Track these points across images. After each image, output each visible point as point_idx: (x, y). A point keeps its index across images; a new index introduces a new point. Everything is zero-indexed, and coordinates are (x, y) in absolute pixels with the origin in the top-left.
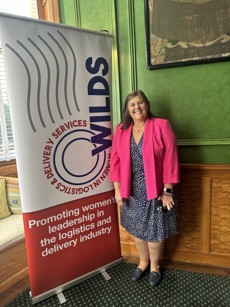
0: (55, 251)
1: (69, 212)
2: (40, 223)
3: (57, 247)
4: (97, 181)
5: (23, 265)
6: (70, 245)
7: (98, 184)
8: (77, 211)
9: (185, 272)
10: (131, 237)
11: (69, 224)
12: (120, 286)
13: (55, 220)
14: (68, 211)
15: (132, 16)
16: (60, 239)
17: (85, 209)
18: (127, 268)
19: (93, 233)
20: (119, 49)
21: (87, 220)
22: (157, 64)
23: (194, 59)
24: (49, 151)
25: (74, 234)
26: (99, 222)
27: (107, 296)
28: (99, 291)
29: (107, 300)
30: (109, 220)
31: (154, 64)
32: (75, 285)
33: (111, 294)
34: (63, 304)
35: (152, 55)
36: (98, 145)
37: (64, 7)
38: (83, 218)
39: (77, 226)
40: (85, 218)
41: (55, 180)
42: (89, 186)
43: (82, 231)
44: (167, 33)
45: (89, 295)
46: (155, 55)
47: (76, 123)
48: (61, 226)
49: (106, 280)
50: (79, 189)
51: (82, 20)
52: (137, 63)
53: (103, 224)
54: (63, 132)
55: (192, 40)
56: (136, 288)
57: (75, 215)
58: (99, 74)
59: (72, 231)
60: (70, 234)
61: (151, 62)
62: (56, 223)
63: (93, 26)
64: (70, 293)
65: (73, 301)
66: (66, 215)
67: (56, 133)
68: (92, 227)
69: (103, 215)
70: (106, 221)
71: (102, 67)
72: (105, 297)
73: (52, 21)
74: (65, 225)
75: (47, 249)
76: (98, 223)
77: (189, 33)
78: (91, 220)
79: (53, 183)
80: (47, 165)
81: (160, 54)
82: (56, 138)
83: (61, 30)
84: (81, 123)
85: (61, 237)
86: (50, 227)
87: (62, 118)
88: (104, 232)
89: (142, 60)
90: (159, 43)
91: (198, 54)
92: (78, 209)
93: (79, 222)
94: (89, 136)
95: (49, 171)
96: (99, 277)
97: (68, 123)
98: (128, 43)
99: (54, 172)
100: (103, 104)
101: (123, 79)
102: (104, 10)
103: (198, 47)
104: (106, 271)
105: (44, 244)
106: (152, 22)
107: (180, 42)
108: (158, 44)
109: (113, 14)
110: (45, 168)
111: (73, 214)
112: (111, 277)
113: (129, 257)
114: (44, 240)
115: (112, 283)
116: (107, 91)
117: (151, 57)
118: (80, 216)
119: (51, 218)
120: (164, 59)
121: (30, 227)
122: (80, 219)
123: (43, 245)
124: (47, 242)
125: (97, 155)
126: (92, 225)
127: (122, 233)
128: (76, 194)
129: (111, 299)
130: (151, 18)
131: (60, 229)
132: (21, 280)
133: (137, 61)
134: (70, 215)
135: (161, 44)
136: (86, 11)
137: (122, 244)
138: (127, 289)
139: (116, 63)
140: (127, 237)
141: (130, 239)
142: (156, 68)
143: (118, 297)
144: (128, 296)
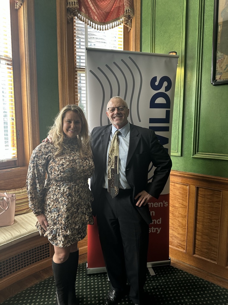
5: (86, 242)
10: (181, 244)
12: (162, 284)
20: (187, 67)
22: (222, 80)
30: (159, 222)
31: (218, 80)
33: (151, 288)
35: (217, 72)
46: (221, 71)
49: (150, 275)
52: (202, 79)
56: (176, 290)
58: (162, 90)
61: (216, 78)
63: (165, 48)
69: (154, 215)
70: (156, 222)
71: (165, 84)
81: (225, 71)
88: (154, 231)
89: (207, 76)
98: (195, 61)
100: (163, 116)
101: (187, 93)
102: (176, 33)
104: (152, 267)
106: (220, 41)
108: (225, 61)
109: (183, 37)
112: (155, 274)
113: (178, 263)
115: (155, 279)
116: (168, 105)
127: (174, 238)
130: (219, 37)
132: (83, 254)
133: (202, 77)
136: (160, 35)
137: (172, 249)
138: (167, 288)
139: (182, 80)
140: (177, 242)
141: (180, 245)
142: (220, 83)
143: (157, 292)
144: (166, 294)
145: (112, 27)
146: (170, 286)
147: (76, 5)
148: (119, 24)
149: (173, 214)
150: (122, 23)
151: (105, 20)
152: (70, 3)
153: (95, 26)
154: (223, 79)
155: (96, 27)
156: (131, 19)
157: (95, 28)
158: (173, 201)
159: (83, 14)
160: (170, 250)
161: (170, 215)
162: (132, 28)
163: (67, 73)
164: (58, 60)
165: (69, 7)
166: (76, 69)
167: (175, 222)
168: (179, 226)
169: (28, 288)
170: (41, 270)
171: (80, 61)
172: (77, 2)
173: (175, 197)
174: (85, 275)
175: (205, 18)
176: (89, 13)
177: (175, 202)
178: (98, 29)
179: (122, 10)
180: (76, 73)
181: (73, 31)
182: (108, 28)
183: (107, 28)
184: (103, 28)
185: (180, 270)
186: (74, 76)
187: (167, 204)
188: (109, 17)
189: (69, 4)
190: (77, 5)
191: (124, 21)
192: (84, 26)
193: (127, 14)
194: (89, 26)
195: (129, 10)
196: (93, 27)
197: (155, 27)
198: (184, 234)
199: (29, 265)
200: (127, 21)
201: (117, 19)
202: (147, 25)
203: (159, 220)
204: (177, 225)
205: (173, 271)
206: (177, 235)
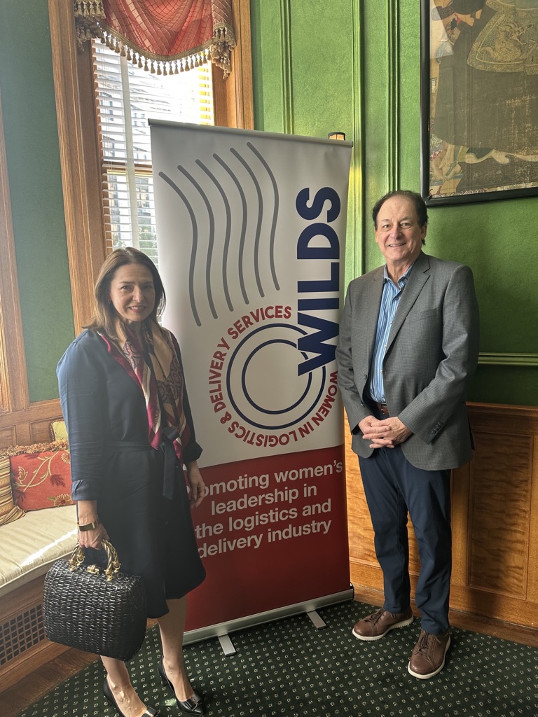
0: (220, 552)
1: (251, 479)
3: (225, 543)
4: (305, 425)
6: (249, 545)
7: (308, 432)
8: (264, 480)
9: (485, 636)
11: (249, 502)
13: (224, 491)
14: (248, 478)
15: (395, 101)
16: (231, 529)
17: (280, 477)
18: (359, 612)
19: (294, 529)
20: (367, 166)
21: (282, 500)
22: (443, 196)
23: (523, 186)
24: (220, 361)
25: (257, 524)
26: (307, 509)
27: (314, 656)
28: (299, 644)
29: (313, 662)
30: (326, 507)
31: (436, 196)
33: (322, 654)
34: (228, 656)
35: (432, 179)
36: (312, 355)
37: (264, 87)
38: (276, 494)
39: (264, 508)
40: (279, 496)
41: (227, 417)
42: (290, 433)
43: (272, 521)
44: (465, 133)
45: (279, 650)
46: (440, 177)
48: (235, 505)
49: (315, 628)
50: (271, 437)
51: (295, 111)
53: (314, 513)
54: (247, 327)
55: (520, 148)
57: (261, 487)
58: (322, 218)
59: (253, 517)
60: (249, 522)
62: (224, 497)
63: (317, 123)
64: (243, 639)
65: (248, 653)
66: (243, 485)
67: (235, 329)
68: (293, 515)
69: (315, 494)
70: (321, 508)
71: (327, 205)
72: (310, 657)
73: (240, 127)
74: (242, 504)
75: (205, 545)
76: (304, 508)
77: (514, 134)
78: (291, 502)
79: (223, 420)
80: (215, 386)
81: (449, 177)
82: (234, 338)
83: (255, 143)
84: (281, 312)
85: (233, 525)
86: (213, 503)
87: (247, 302)
88: (316, 529)
91: (532, 177)
92: (268, 475)
93: (267, 502)
94: (295, 336)
95: (219, 397)
96: (302, 620)
97: (258, 310)
98: (385, 155)
99: (226, 400)
100: (326, 276)
102: (340, 91)
103: (531, 162)
104: (318, 611)
105: (201, 534)
106: (436, 112)
107: (494, 151)
109: (356, 100)
110: (211, 392)
111: (257, 485)
112: (325, 623)
113: (368, 593)
115: (327, 634)
116: (334, 252)
117: (431, 183)
118: (270, 490)
119: (217, 486)
122: (269, 496)
123: (198, 537)
124: (207, 531)
125: (307, 374)
126: (293, 511)
127: (355, 540)
128: (265, 446)
129: (322, 662)
130: (433, 105)
131: (231, 510)
134: (250, 486)
135: (452, 157)
136: (305, 93)
137: (354, 564)
139: (357, 195)
140: (364, 549)
141: (371, 554)
142: (439, 203)
143: (337, 660)
144: (356, 663)
145: (187, 68)
147: (99, 12)
148: (202, 60)
149: (351, 487)
150: (209, 58)
151: (169, 50)
152: (82, 4)
153: (146, 63)
154: (445, 194)
155: (149, 67)
156: (230, 52)
157: (146, 69)
159: (116, 33)
162: (231, 70)
163: (85, 176)
165: (79, 15)
166: (104, 165)
167: (357, 504)
169: (33, 704)
170: (55, 657)
171: (113, 146)
172: (100, 4)
175: (402, 62)
176: (130, 33)
178: (153, 71)
179: (208, 28)
180: (104, 174)
181: (91, 73)
182: (176, 70)
183: (174, 70)
184: (165, 68)
186: (99, 180)
187: (341, 468)
188: (178, 42)
189: (80, 7)
190: (101, 10)
191: (215, 55)
192: (117, 62)
193: (221, 40)
194: (131, 61)
195: (224, 31)
196: (140, 66)
197: (293, 74)
199: (25, 649)
200: (221, 54)
201: (197, 48)
202: (273, 69)
203: (326, 503)
204: (361, 510)
205: (362, 610)
206: (363, 533)
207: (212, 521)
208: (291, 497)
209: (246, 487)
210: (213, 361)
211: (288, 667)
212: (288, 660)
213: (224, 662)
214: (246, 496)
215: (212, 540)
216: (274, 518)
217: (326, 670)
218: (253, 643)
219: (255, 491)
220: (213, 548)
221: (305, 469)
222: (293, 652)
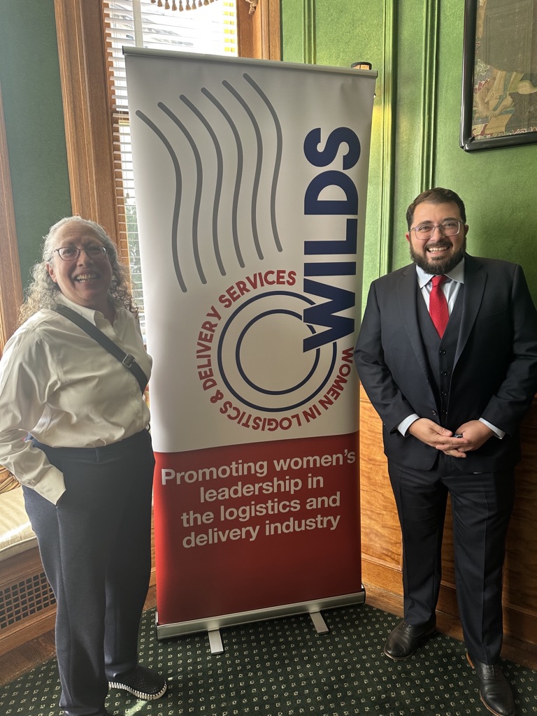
0: (211, 542)
1: (246, 466)
2: (182, 478)
3: (216, 534)
4: (310, 409)
6: (244, 537)
7: (314, 417)
8: (262, 467)
10: (391, 551)
11: (244, 490)
12: (343, 653)
13: (215, 477)
14: (243, 464)
15: (434, 20)
16: (222, 519)
17: (280, 465)
18: (369, 619)
19: (296, 522)
20: (398, 103)
21: (283, 490)
22: (488, 137)
24: (209, 333)
25: (253, 515)
26: (312, 501)
27: (308, 666)
28: (294, 649)
29: (306, 673)
30: (334, 501)
31: (479, 137)
32: (247, 625)
33: (318, 664)
34: (215, 655)
35: (475, 116)
36: (320, 329)
38: (276, 484)
39: (262, 498)
40: (279, 486)
41: (219, 395)
42: (293, 417)
43: (270, 512)
44: (520, 55)
45: (270, 653)
46: (486, 113)
47: (272, 278)
48: (227, 493)
49: (316, 631)
50: (270, 420)
51: (318, 41)
52: (439, 136)
53: (319, 506)
54: (243, 294)
56: (379, 667)
57: (258, 475)
58: (336, 165)
59: (248, 507)
60: (244, 512)
61: (473, 132)
62: (216, 484)
64: (234, 637)
66: (237, 471)
67: (228, 297)
68: (295, 508)
69: (322, 485)
70: (328, 502)
71: (344, 149)
72: (303, 666)
74: (236, 492)
75: (193, 534)
76: (308, 501)
78: (292, 492)
79: (214, 400)
80: (205, 361)
81: (497, 112)
82: (226, 306)
84: (283, 277)
85: (224, 514)
86: (202, 489)
87: (242, 265)
88: (322, 524)
89: (450, 128)
90: (498, 84)
92: (266, 462)
93: (264, 491)
94: (300, 307)
95: (208, 373)
96: (303, 621)
97: (255, 275)
98: (420, 89)
99: (217, 376)
100: (341, 236)
101: (401, 175)
102: (370, 12)
104: (322, 612)
108: (495, 85)
109: (388, 22)
110: (199, 367)
111: (253, 472)
112: (328, 628)
113: (383, 596)
114: (188, 514)
115: (328, 641)
116: (352, 205)
117: (475, 121)
118: (268, 478)
119: (207, 471)
120: (507, 125)
121: (164, 483)
122: (268, 485)
123: (185, 525)
124: (195, 519)
125: (314, 350)
126: (295, 503)
127: (372, 536)
128: (263, 429)
129: (316, 673)
130: (480, 22)
131: (223, 498)
133: (438, 131)
134: (246, 473)
135: (501, 87)
136: (329, 19)
137: (370, 563)
138: (357, 662)
139: (386, 139)
140: (382, 547)
141: (389, 554)
142: (484, 146)
143: (332, 674)
144: (354, 679)
145: (207, 2)
146: (364, 657)
149: (369, 478)
154: (491, 134)
155: (164, 2)
157: (160, 4)
158: (368, 448)
160: (363, 565)
161: (363, 481)
162: (257, 3)
163: (90, 125)
164: (63, 90)
166: (115, 115)
167: (374, 497)
168: (385, 508)
169: (6, 685)
170: (40, 634)
173: (374, 437)
174: (152, 642)
177: (375, 449)
178: (167, 7)
180: (115, 126)
181: (101, 11)
182: (194, 5)
183: (191, 3)
184: (181, 3)
185: (390, 615)
186: (109, 131)
187: (353, 458)
196: (153, 1)
198: (396, 526)
203: (334, 497)
204: (380, 504)
205: (372, 617)
206: (380, 530)
207: (202, 508)
208: (293, 488)
209: (240, 474)
210: (201, 333)
211: (276, 676)
212: (279, 667)
213: (209, 662)
214: (240, 483)
215: (201, 529)
216: (273, 509)
217: (318, 685)
218: (244, 642)
219: (250, 479)
220: (202, 538)
221: (309, 458)
222: (286, 658)
